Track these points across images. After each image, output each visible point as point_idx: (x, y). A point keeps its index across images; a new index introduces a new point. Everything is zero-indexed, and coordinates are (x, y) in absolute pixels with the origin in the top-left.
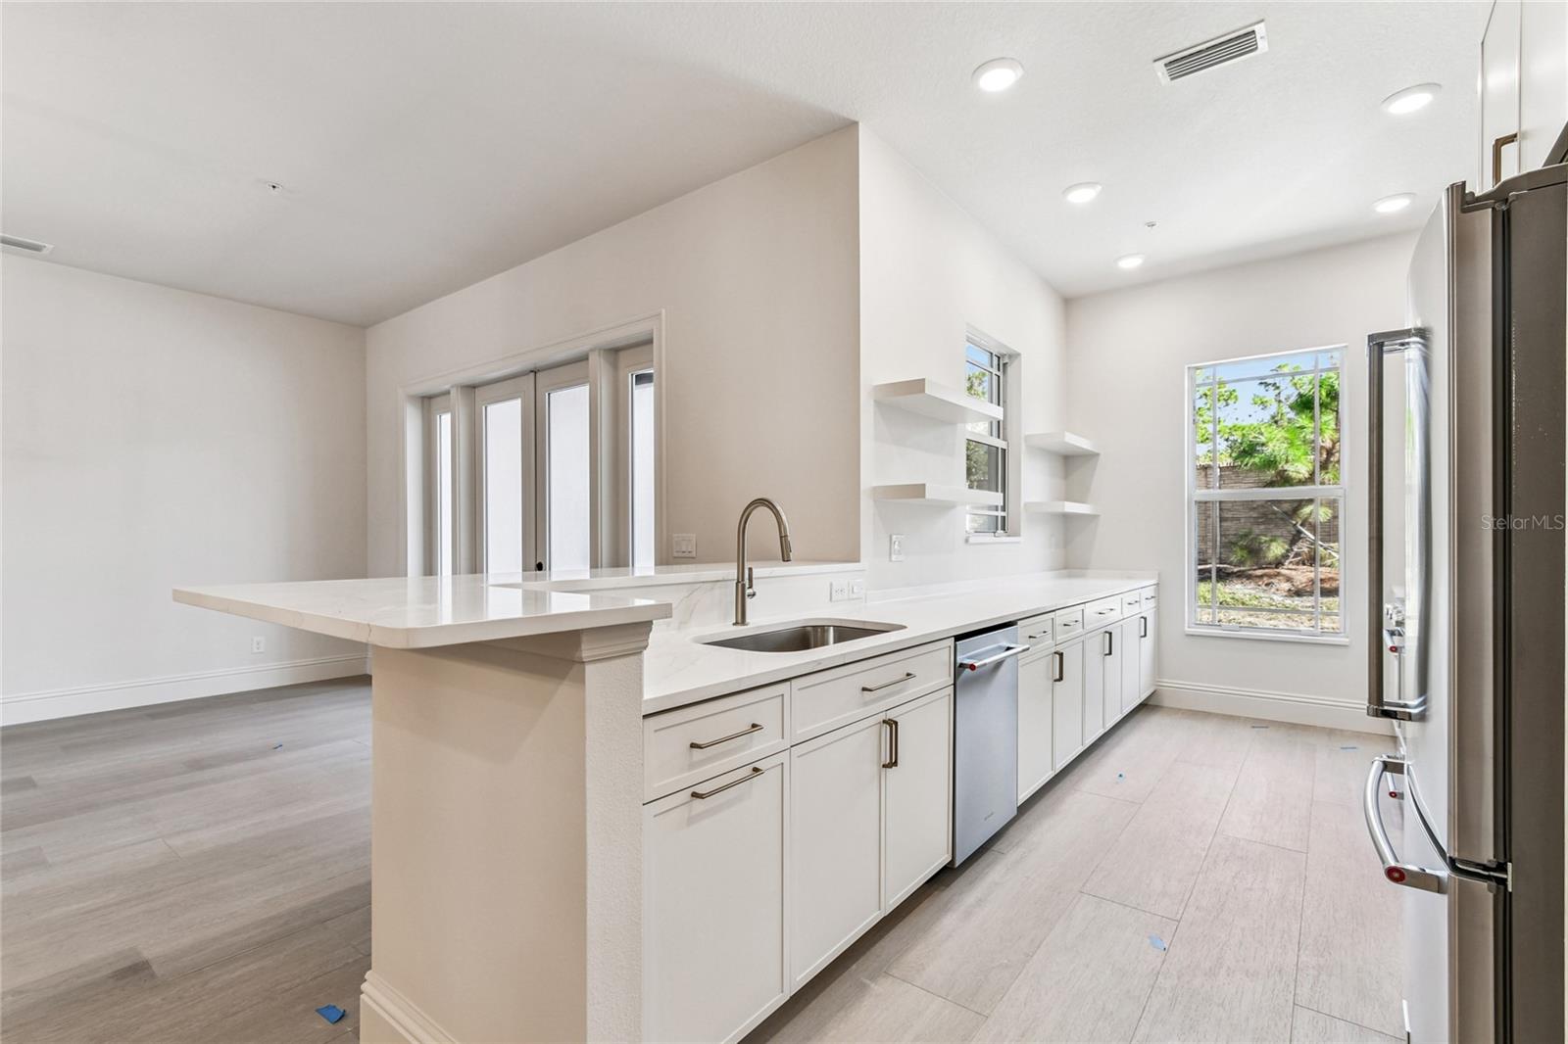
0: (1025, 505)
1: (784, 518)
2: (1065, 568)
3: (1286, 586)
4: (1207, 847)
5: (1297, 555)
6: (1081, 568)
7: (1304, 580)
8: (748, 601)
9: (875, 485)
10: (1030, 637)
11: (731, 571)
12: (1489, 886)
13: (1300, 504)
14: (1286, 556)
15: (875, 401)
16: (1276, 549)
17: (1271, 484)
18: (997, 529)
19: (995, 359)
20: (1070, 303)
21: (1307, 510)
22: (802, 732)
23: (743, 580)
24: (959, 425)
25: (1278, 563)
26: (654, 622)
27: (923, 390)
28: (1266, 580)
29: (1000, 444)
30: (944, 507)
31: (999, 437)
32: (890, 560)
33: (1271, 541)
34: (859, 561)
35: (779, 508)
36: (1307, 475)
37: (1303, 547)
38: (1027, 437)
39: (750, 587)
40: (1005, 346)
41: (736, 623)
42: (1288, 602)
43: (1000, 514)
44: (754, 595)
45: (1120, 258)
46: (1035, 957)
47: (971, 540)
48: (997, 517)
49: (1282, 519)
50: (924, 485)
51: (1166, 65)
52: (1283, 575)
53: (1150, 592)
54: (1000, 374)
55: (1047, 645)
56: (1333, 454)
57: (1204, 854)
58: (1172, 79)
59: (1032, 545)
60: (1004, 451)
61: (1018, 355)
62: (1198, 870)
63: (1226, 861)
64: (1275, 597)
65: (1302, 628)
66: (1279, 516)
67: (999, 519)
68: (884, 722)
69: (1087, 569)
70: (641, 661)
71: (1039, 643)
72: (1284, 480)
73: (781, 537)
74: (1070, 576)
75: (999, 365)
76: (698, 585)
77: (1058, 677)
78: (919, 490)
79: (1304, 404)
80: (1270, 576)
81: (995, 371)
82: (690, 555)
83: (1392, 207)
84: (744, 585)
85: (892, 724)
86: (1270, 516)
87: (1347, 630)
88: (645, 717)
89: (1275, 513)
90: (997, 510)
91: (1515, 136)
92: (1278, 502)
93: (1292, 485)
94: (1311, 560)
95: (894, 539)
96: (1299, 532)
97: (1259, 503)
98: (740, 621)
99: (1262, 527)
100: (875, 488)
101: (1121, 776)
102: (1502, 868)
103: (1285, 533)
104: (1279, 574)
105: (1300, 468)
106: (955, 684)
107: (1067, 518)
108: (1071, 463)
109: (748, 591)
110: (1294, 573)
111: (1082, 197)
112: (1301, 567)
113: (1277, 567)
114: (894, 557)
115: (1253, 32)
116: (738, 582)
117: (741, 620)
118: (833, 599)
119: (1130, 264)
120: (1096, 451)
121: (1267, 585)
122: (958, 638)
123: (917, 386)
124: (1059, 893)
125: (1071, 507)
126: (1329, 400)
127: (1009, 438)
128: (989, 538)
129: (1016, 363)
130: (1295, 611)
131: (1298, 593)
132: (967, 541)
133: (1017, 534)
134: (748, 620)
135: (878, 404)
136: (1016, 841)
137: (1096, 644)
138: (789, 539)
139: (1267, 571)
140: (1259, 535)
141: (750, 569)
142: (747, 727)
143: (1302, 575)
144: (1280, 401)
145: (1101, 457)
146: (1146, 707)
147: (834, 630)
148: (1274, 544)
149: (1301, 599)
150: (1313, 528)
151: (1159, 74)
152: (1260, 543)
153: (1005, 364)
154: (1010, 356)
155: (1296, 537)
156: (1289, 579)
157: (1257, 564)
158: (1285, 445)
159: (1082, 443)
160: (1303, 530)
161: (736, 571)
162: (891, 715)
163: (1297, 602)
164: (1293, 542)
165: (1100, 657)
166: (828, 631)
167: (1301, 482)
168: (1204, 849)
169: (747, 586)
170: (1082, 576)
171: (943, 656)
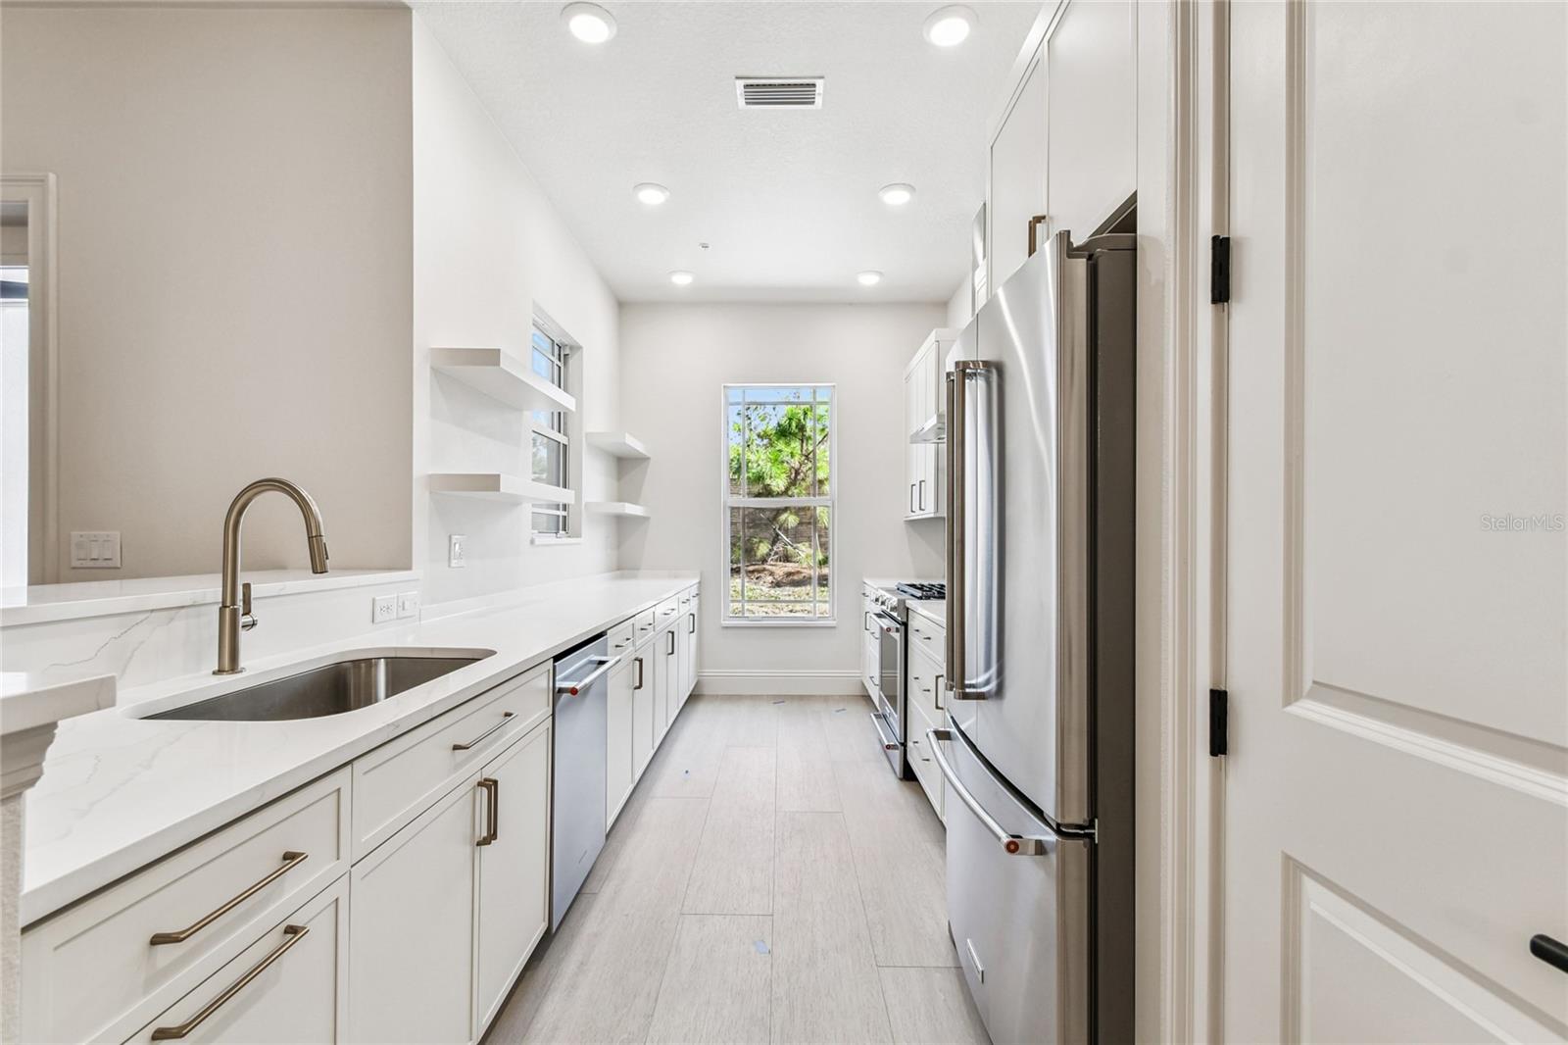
0: (586, 505)
1: (315, 508)
2: (618, 569)
3: (770, 579)
4: (773, 828)
5: (776, 553)
6: (634, 569)
7: (781, 573)
8: (243, 634)
9: (430, 473)
10: (617, 646)
11: (211, 589)
12: (1084, 843)
13: (779, 511)
14: (769, 555)
15: (432, 368)
16: (763, 549)
17: (759, 495)
18: (558, 529)
19: (556, 348)
20: (625, 307)
21: (783, 517)
22: (368, 837)
23: (234, 602)
24: (527, 413)
25: (764, 561)
26: (60, 723)
27: (497, 363)
28: (757, 575)
29: (563, 439)
30: (514, 502)
31: (559, 432)
32: (449, 566)
33: (760, 542)
34: (409, 568)
35: (304, 494)
36: (783, 489)
37: (779, 547)
38: (587, 434)
39: (247, 612)
40: (567, 335)
41: (220, 671)
42: (772, 592)
43: (561, 513)
44: (254, 624)
45: (675, 272)
46: (656, 1015)
47: (537, 542)
48: (558, 516)
49: (766, 525)
50: (499, 475)
51: (746, 86)
52: (768, 570)
53: (694, 591)
54: (561, 365)
55: (629, 652)
56: (799, 474)
57: (772, 835)
58: (747, 103)
59: (591, 545)
60: (565, 446)
61: (580, 348)
62: (772, 854)
63: (791, 837)
64: (763, 588)
65: (782, 614)
66: (763, 522)
67: (561, 518)
68: (480, 784)
69: (638, 569)
70: (18, 815)
71: (626, 649)
72: (767, 492)
73: (310, 538)
74: (622, 577)
75: (560, 355)
76: (142, 617)
77: (638, 684)
78: (492, 482)
79: (783, 433)
80: (759, 571)
81: (556, 362)
82: (110, 564)
83: (869, 280)
84: (234, 613)
85: (491, 785)
86: (758, 522)
87: (835, 614)
88: (25, 930)
89: (761, 519)
90: (558, 509)
91: (1044, 217)
92: (762, 510)
93: (773, 496)
94: (787, 558)
95: (453, 541)
96: (778, 535)
97: (751, 510)
98: (227, 665)
99: (752, 530)
100: (431, 476)
101: (687, 772)
102: (1091, 826)
103: (768, 535)
104: (764, 570)
105: (779, 483)
106: (553, 715)
107: (620, 521)
108: (625, 465)
109: (243, 620)
110: (774, 568)
111: (651, 197)
112: (779, 563)
113: (763, 564)
114: (454, 563)
115: (814, 85)
116: (224, 606)
117: (230, 661)
118: (376, 621)
119: (682, 280)
120: (648, 455)
121: (757, 578)
122: (557, 658)
123: (491, 357)
124: (662, 923)
125: (630, 509)
126: (797, 431)
127: (570, 432)
128: (551, 539)
129: (576, 356)
130: (777, 600)
131: (778, 584)
132: (532, 542)
133: (579, 536)
134: (242, 664)
135: (435, 371)
136: (606, 874)
137: (662, 646)
138: (324, 540)
139: (756, 567)
140: (751, 537)
141: (247, 587)
142: (275, 863)
143: (781, 569)
144: (751, 430)
145: (651, 461)
146: (694, 698)
147: (387, 664)
148: (762, 544)
149: (781, 589)
150: (786, 532)
151: (738, 92)
152: (752, 544)
153: (565, 355)
154: (571, 348)
155: (775, 540)
156: (772, 574)
157: (748, 561)
158: (769, 464)
159: (635, 444)
160: (780, 533)
161: (221, 589)
162: (488, 773)
163: (777, 592)
164: (774, 543)
165: (664, 656)
166: (376, 665)
167: (779, 495)
168: (771, 832)
169: (241, 612)
170: (635, 577)
171: (541, 682)
